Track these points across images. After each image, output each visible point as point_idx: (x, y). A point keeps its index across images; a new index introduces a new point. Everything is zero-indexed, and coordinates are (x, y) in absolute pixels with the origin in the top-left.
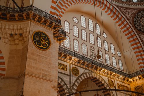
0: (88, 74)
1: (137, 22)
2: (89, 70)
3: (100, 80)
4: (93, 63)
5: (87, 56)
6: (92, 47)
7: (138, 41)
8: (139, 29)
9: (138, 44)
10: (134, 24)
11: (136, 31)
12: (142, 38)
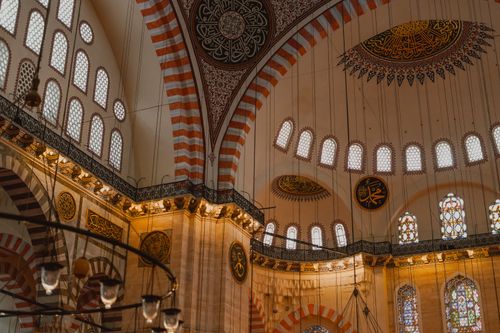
1: (205, 19)
3: (32, 186)
4: (17, 120)
5: (3, 90)
6: (28, 63)
7: (193, 85)
8: (208, 46)
9: (192, 93)
10: (196, 24)
11: (195, 48)
12: (208, 77)
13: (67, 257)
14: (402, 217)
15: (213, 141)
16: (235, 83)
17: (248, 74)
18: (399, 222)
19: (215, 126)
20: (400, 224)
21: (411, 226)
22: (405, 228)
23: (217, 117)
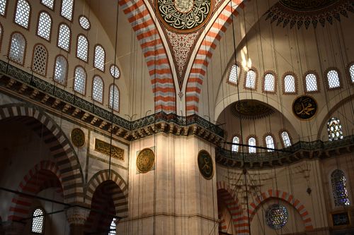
0: (15, 109)
2: (22, 100)
3: (49, 126)
4: (32, 83)
5: (23, 65)
7: (162, 47)
8: (169, 20)
9: (162, 53)
10: (159, 6)
11: (160, 22)
12: (171, 41)
13: (81, 171)
14: (330, 122)
15: (181, 83)
16: (191, 42)
17: (200, 35)
18: (328, 126)
19: (181, 73)
20: (329, 127)
21: (337, 127)
22: (332, 129)
23: (181, 67)
